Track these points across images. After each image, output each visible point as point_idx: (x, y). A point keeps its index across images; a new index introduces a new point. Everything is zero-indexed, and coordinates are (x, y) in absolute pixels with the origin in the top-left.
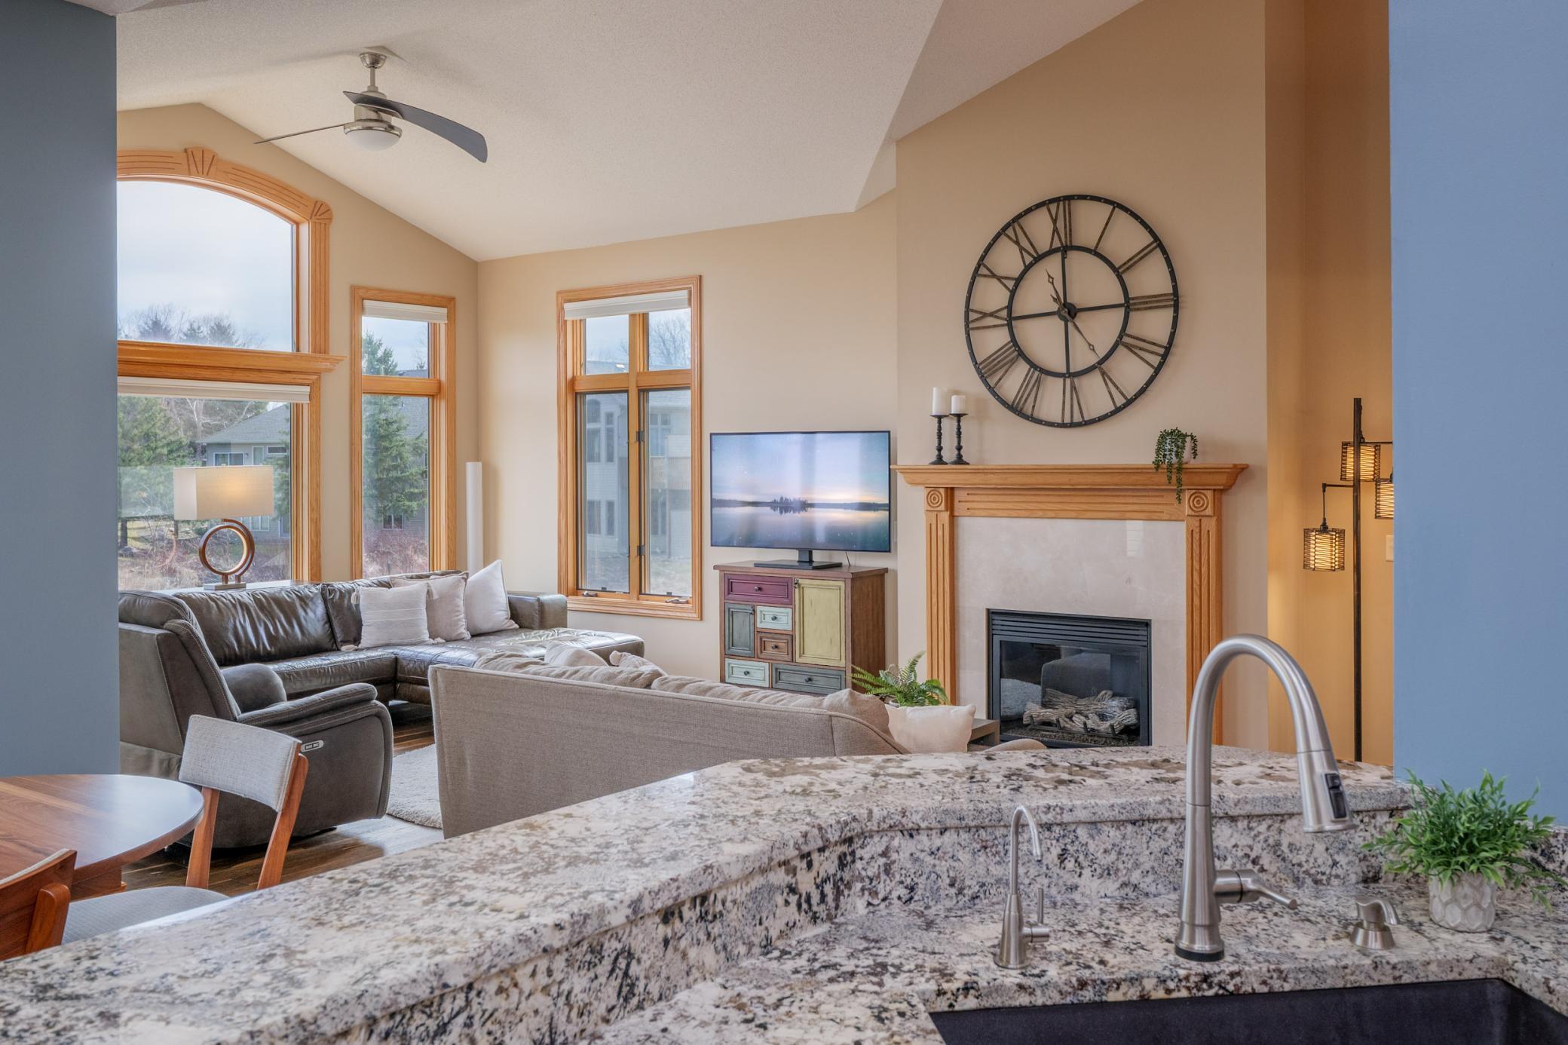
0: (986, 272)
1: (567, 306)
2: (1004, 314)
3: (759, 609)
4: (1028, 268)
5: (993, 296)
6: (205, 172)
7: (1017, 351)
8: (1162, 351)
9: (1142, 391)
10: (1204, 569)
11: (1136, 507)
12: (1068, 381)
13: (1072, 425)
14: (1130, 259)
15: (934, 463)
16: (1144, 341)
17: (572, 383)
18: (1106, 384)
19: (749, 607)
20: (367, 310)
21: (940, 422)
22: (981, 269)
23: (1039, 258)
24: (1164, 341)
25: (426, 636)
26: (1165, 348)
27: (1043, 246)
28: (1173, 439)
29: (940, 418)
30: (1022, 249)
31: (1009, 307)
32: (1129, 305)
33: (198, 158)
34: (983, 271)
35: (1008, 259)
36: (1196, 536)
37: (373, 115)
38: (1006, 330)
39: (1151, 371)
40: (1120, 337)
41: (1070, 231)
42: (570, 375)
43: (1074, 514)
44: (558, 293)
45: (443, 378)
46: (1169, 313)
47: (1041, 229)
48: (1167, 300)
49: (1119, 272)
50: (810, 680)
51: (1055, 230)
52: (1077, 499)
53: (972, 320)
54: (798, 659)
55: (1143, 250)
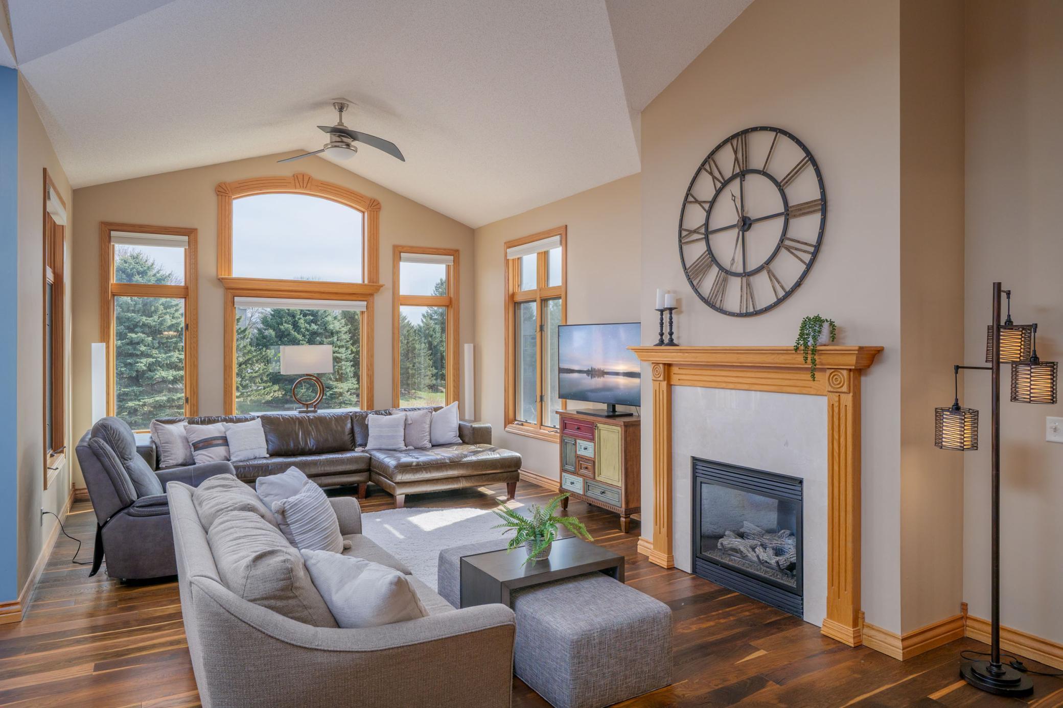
0: (692, 199)
1: (508, 250)
2: (703, 230)
3: (578, 441)
4: (718, 192)
5: (696, 217)
6: (305, 186)
7: (711, 257)
8: (812, 249)
9: (798, 284)
10: (842, 439)
11: (791, 383)
12: (744, 279)
13: (747, 315)
14: (789, 175)
15: (656, 345)
16: (799, 242)
17: (512, 296)
18: (771, 280)
19: (573, 440)
20: (402, 259)
21: (662, 315)
22: (689, 198)
23: (725, 183)
24: (814, 241)
25: (402, 446)
26: (815, 246)
27: (728, 174)
28: (812, 325)
29: (662, 311)
30: (714, 178)
31: (707, 224)
32: (789, 213)
33: (300, 179)
34: (690, 199)
35: (706, 188)
36: (836, 410)
37: (338, 139)
38: (703, 243)
39: (804, 267)
40: (782, 241)
41: (746, 158)
42: (511, 291)
43: (746, 387)
44: (505, 243)
45: (452, 296)
46: (818, 217)
47: (727, 161)
48: (816, 205)
49: (781, 187)
50: (603, 493)
51: (736, 159)
52: (749, 374)
53: (684, 236)
54: (597, 478)
55: (798, 165)
